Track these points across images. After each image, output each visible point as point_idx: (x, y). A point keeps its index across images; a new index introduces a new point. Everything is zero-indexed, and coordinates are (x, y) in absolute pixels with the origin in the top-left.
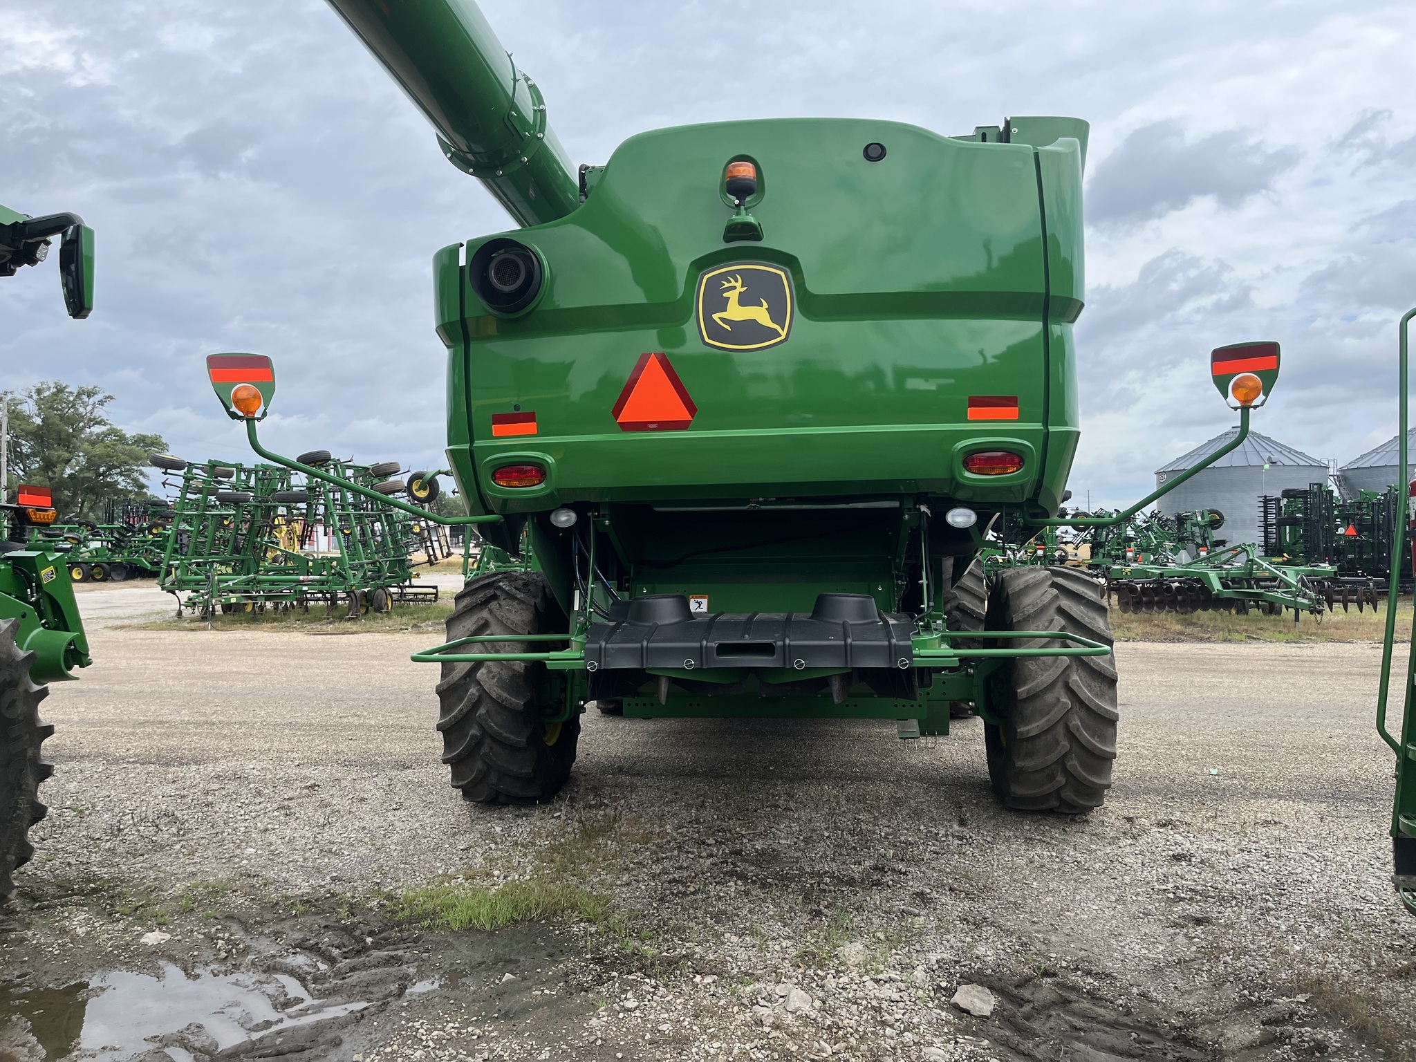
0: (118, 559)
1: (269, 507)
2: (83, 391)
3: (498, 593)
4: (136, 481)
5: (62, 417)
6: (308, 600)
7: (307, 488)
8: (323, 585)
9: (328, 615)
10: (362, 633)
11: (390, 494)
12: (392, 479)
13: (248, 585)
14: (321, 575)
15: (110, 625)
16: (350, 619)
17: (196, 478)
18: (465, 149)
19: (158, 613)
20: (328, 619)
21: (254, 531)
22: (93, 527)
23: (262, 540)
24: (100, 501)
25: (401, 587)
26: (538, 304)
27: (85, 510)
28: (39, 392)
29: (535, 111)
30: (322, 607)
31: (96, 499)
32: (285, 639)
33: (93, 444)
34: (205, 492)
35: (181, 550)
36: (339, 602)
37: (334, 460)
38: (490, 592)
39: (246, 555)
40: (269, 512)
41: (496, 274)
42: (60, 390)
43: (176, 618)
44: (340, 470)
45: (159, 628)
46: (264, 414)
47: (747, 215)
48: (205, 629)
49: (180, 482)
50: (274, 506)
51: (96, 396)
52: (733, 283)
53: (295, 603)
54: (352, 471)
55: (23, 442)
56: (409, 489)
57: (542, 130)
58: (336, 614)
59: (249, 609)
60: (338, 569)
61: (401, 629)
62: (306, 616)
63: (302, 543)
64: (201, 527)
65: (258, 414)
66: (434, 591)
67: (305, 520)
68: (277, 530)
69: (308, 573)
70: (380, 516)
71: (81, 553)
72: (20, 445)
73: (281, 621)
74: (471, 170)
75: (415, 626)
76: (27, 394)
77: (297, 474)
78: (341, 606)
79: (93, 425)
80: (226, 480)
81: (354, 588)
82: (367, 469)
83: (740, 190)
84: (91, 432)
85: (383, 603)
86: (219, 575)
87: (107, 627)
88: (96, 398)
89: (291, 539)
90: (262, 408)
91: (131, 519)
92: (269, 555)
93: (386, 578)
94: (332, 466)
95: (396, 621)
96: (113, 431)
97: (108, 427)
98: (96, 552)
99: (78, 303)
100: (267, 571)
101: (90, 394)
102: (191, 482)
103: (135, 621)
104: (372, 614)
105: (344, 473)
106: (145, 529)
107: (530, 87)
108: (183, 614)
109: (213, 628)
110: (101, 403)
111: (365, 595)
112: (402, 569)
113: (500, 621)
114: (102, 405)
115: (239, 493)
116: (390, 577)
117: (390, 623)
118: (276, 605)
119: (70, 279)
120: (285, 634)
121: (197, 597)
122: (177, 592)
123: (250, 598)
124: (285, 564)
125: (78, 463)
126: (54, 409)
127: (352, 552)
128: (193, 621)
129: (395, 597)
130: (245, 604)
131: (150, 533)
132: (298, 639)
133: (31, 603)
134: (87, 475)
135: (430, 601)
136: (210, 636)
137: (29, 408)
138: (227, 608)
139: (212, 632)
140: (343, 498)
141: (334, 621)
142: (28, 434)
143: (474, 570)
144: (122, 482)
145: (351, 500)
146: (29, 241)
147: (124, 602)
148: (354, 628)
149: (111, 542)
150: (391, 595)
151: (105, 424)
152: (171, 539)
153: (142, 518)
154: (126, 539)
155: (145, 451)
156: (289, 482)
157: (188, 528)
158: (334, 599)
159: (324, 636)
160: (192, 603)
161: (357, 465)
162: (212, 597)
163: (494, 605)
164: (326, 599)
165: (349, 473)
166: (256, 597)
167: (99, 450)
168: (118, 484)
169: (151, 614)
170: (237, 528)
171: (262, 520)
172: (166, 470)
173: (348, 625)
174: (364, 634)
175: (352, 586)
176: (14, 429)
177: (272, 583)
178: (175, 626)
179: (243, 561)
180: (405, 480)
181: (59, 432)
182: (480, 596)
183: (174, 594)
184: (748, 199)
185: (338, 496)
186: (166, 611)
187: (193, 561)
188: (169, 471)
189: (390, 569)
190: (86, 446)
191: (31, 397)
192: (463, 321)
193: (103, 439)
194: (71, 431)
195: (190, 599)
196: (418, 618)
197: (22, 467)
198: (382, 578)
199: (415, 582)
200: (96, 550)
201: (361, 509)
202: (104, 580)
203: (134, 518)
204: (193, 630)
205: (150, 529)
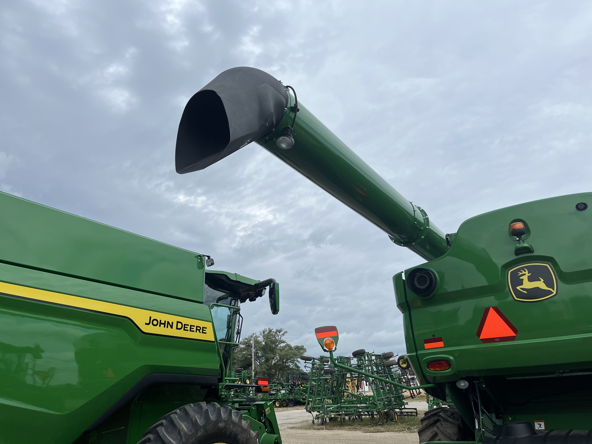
0: (291, 397)
1: (344, 374)
2: (278, 330)
3: (440, 418)
4: (296, 365)
5: (271, 341)
6: (362, 415)
7: (357, 365)
8: (367, 408)
9: (371, 423)
10: (386, 432)
11: (391, 366)
12: (391, 359)
13: (338, 409)
14: (366, 404)
15: (289, 427)
16: (380, 425)
17: (316, 364)
18: (399, 238)
19: (306, 421)
20: (371, 424)
21: (339, 385)
22: (282, 385)
23: (342, 388)
24: (284, 373)
25: (400, 409)
26: (437, 292)
27: (280, 377)
28: (264, 332)
29: (424, 219)
30: (367, 419)
31: (283, 372)
32: (354, 434)
33: (281, 350)
34: (319, 369)
35: (313, 393)
36: (375, 416)
37: (367, 353)
38: (436, 418)
39: (336, 395)
40: (344, 376)
41: (417, 282)
42: (270, 331)
43: (312, 424)
44: (370, 357)
45: (307, 429)
46: (336, 349)
47: (524, 243)
48: (323, 429)
49: (311, 366)
50: (345, 374)
51: (281, 332)
52: (524, 273)
53: (357, 417)
54: (374, 357)
55: (259, 352)
56: (398, 363)
57: (428, 225)
58: (374, 422)
59: (339, 420)
60: (373, 401)
61: (403, 430)
62: (362, 423)
63: (358, 389)
64: (319, 383)
65: (333, 349)
66: (415, 411)
67: (358, 380)
68: (348, 383)
69: (361, 403)
70: (388, 376)
71: (278, 395)
72: (258, 353)
73: (352, 426)
74: (402, 245)
75: (409, 429)
76: (260, 334)
77: (353, 359)
78: (376, 418)
79: (281, 343)
80: (327, 363)
81: (380, 410)
82: (380, 356)
83: (518, 234)
84: (280, 346)
85: (394, 417)
86: (327, 404)
87: (288, 428)
88: (282, 333)
89: (353, 387)
90: (335, 346)
91: (295, 381)
92: (345, 394)
93: (394, 405)
94: (366, 355)
95: (400, 426)
96: (288, 345)
97: (286, 343)
98: (283, 394)
99: (275, 309)
100: (345, 402)
101: (280, 331)
102: (314, 365)
103: (297, 425)
104: (389, 422)
105: (371, 358)
106: (299, 384)
107: (421, 211)
108: (315, 422)
109: (326, 429)
110: (283, 334)
111: (386, 413)
112: (400, 400)
113: (442, 433)
114: (284, 335)
115: (332, 369)
116: (395, 404)
117: (398, 427)
118: (350, 418)
119: (272, 300)
120: (354, 432)
121: (320, 414)
122: (312, 412)
123: (339, 415)
124: (352, 398)
125: (277, 359)
126: (269, 338)
127: (378, 393)
128: (318, 425)
129: (398, 414)
130: (338, 418)
131: (302, 386)
132: (359, 434)
133: (262, 423)
134: (279, 363)
135: (414, 416)
136: (325, 433)
137: (261, 339)
138: (331, 419)
139: (326, 430)
140: (372, 369)
141: (374, 426)
142: (261, 348)
143: (432, 401)
144: (291, 366)
145: (375, 370)
146: (260, 289)
147: (293, 416)
148: (382, 429)
149: (288, 390)
150: (396, 413)
151: (285, 343)
152: (309, 389)
153: (298, 380)
154: (293, 389)
155: (298, 352)
156: (350, 363)
157: (315, 383)
158: (372, 415)
159: (369, 433)
160: (317, 417)
161: (376, 354)
162: (325, 414)
163: (438, 424)
164: (369, 415)
165: (373, 358)
166: (341, 414)
167: (283, 353)
168: (290, 366)
169: (303, 422)
170: (332, 384)
171: (341, 380)
172: (306, 361)
173: (379, 427)
174: (387, 432)
175: (379, 409)
176: (256, 347)
177: (347, 408)
178: (312, 427)
179: (335, 398)
180: (396, 359)
181: (270, 347)
182: (432, 420)
183: (311, 413)
184: (523, 236)
185: (370, 368)
186: (308, 421)
187: (317, 399)
188: (307, 361)
189: (395, 401)
190: (279, 351)
191: (261, 335)
192: (407, 301)
193: (284, 348)
194: (274, 346)
195: (317, 416)
196: (410, 424)
197: (259, 361)
198: (392, 405)
199: (406, 406)
200: (284, 394)
201: (380, 373)
202: (286, 406)
203: (296, 380)
204: (319, 429)
205: (301, 384)
